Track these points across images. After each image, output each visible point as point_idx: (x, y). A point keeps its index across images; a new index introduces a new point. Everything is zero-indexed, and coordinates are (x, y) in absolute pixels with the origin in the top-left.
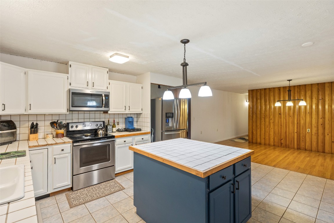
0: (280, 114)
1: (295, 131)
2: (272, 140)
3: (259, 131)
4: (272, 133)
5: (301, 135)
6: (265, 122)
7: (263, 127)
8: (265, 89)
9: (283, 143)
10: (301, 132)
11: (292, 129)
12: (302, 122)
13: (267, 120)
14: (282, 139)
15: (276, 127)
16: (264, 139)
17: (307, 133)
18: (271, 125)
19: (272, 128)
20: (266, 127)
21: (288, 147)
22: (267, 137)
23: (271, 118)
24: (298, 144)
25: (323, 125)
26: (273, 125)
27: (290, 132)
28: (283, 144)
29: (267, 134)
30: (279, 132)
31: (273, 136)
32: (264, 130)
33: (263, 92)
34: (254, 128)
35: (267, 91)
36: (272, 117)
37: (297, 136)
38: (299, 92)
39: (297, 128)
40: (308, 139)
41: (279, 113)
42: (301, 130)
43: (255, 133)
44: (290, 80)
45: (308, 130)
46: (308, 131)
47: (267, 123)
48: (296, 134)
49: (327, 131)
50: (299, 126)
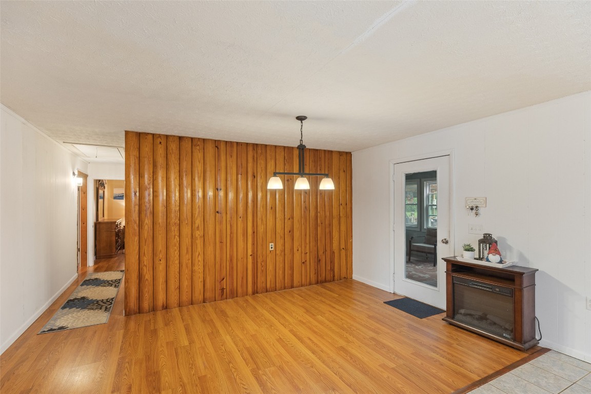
0: (217, 212)
1: (250, 252)
2: (199, 286)
3: (161, 267)
4: (199, 268)
5: (259, 261)
6: (179, 236)
7: (174, 253)
8: (181, 138)
9: (225, 287)
10: (259, 252)
11: (244, 248)
12: (261, 229)
13: (186, 230)
14: (224, 279)
15: (210, 250)
16: (178, 291)
17: (268, 252)
18: (199, 246)
19: (199, 254)
20: (184, 251)
21: (235, 295)
22: (186, 283)
23: (197, 225)
24: (255, 283)
25: (291, 231)
26: (202, 244)
27: (240, 257)
28: (225, 290)
29: (186, 272)
30: (218, 259)
31: (201, 275)
32: (177, 262)
33: (173, 146)
34: (146, 260)
35: (187, 145)
36: (198, 222)
37: (253, 263)
38: (255, 159)
39: (253, 244)
40: (270, 267)
41: (217, 210)
42: (259, 247)
43: (148, 276)
44: (301, 119)
45: (272, 245)
46: (271, 249)
47: (186, 241)
48: (250, 259)
49: (296, 244)
50: (256, 239)
